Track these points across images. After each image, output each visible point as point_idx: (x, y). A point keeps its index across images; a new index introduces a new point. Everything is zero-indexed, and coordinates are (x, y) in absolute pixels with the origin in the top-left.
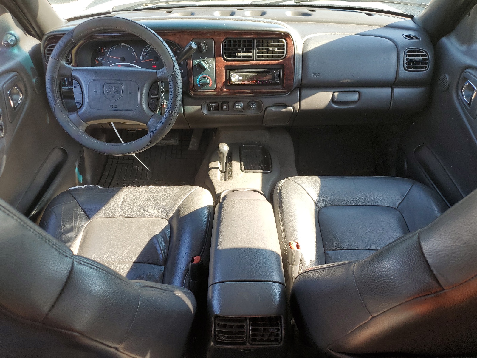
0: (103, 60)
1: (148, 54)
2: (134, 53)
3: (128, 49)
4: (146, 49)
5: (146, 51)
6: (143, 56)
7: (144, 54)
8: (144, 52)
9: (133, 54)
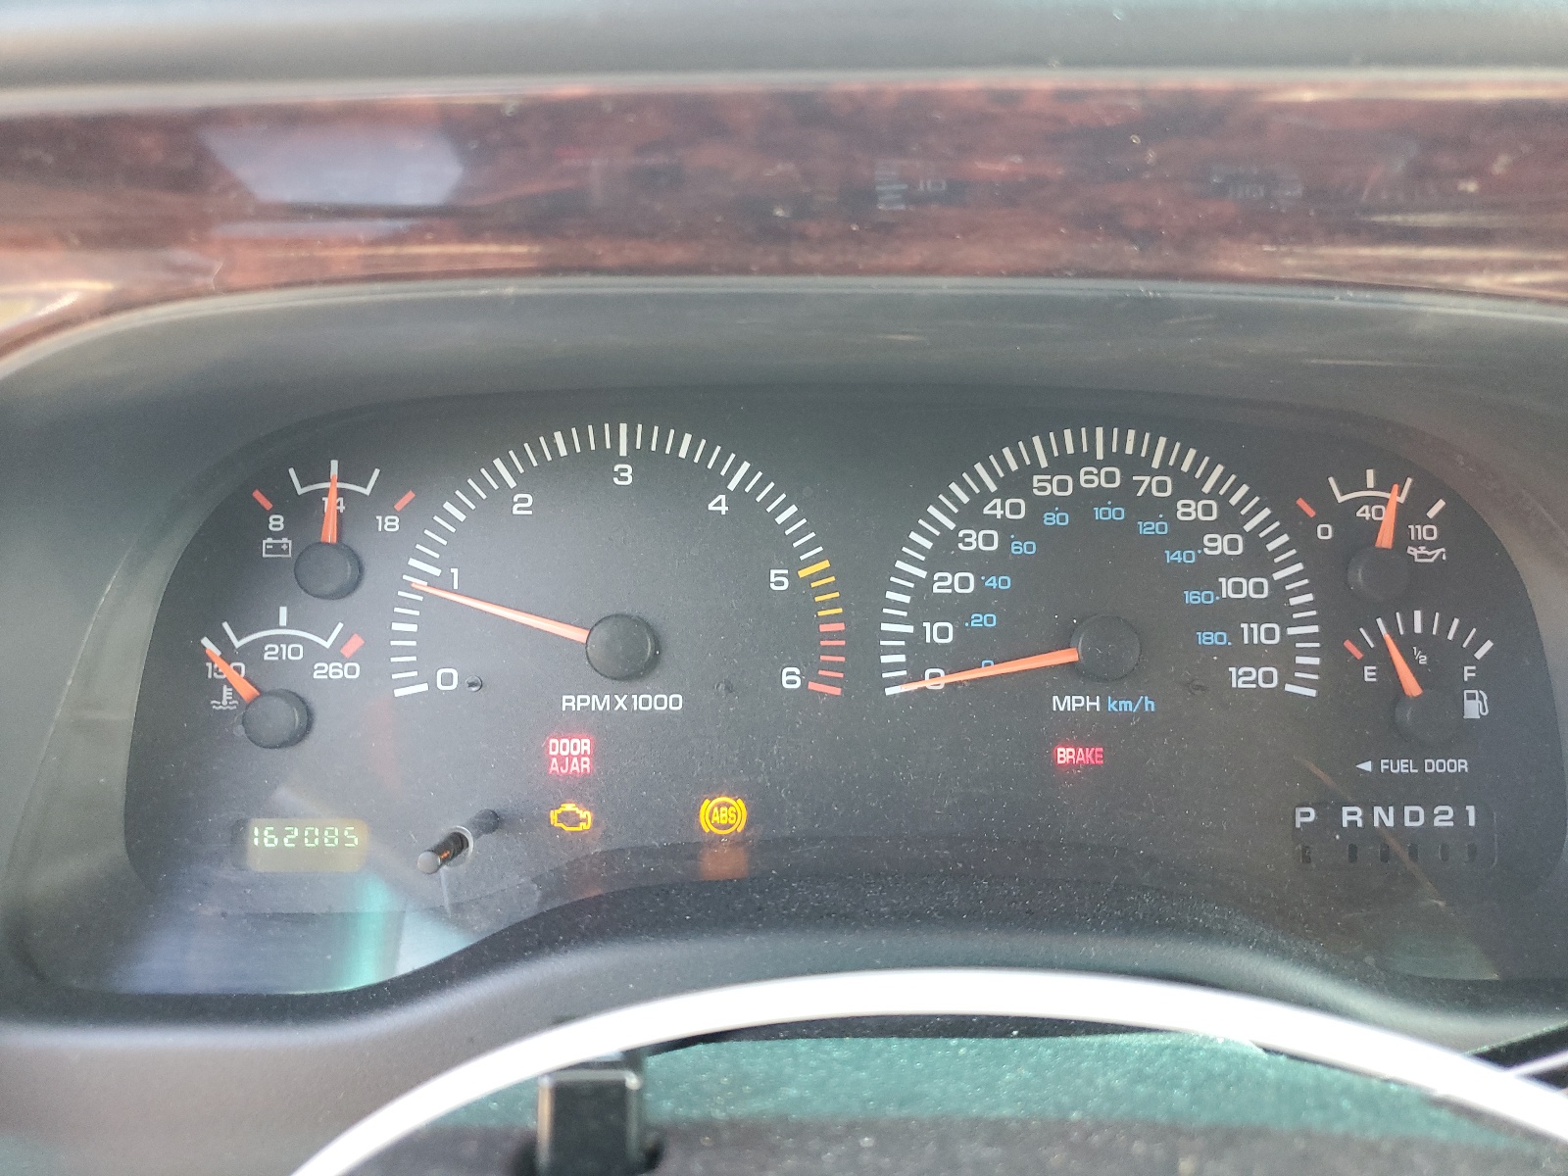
0: (334, 655)
1: (992, 582)
2: (794, 565)
3: (719, 505)
4: (971, 516)
5: (975, 540)
6: (925, 605)
7: (947, 583)
8: (945, 554)
9: (779, 580)
